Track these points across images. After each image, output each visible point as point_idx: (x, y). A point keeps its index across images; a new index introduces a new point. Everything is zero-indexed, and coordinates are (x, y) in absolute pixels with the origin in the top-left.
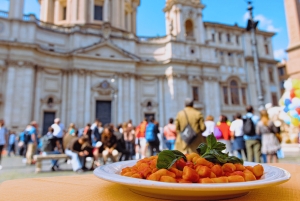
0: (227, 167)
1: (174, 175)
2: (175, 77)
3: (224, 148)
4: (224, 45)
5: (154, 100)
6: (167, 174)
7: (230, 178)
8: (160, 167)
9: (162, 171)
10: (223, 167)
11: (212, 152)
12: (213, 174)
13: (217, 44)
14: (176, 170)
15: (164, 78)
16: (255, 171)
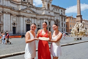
13: (54, 11)
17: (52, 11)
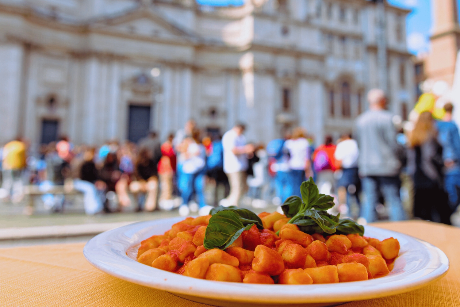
0: (335, 242)
1: (236, 262)
2: (256, 70)
3: (331, 205)
4: (334, 24)
5: (221, 106)
6: (224, 260)
7: (340, 267)
8: (210, 245)
9: (214, 253)
10: (329, 242)
11: (309, 214)
12: (310, 259)
13: (323, 22)
14: (241, 250)
15: (237, 72)
16: (386, 250)
17: (307, 23)
